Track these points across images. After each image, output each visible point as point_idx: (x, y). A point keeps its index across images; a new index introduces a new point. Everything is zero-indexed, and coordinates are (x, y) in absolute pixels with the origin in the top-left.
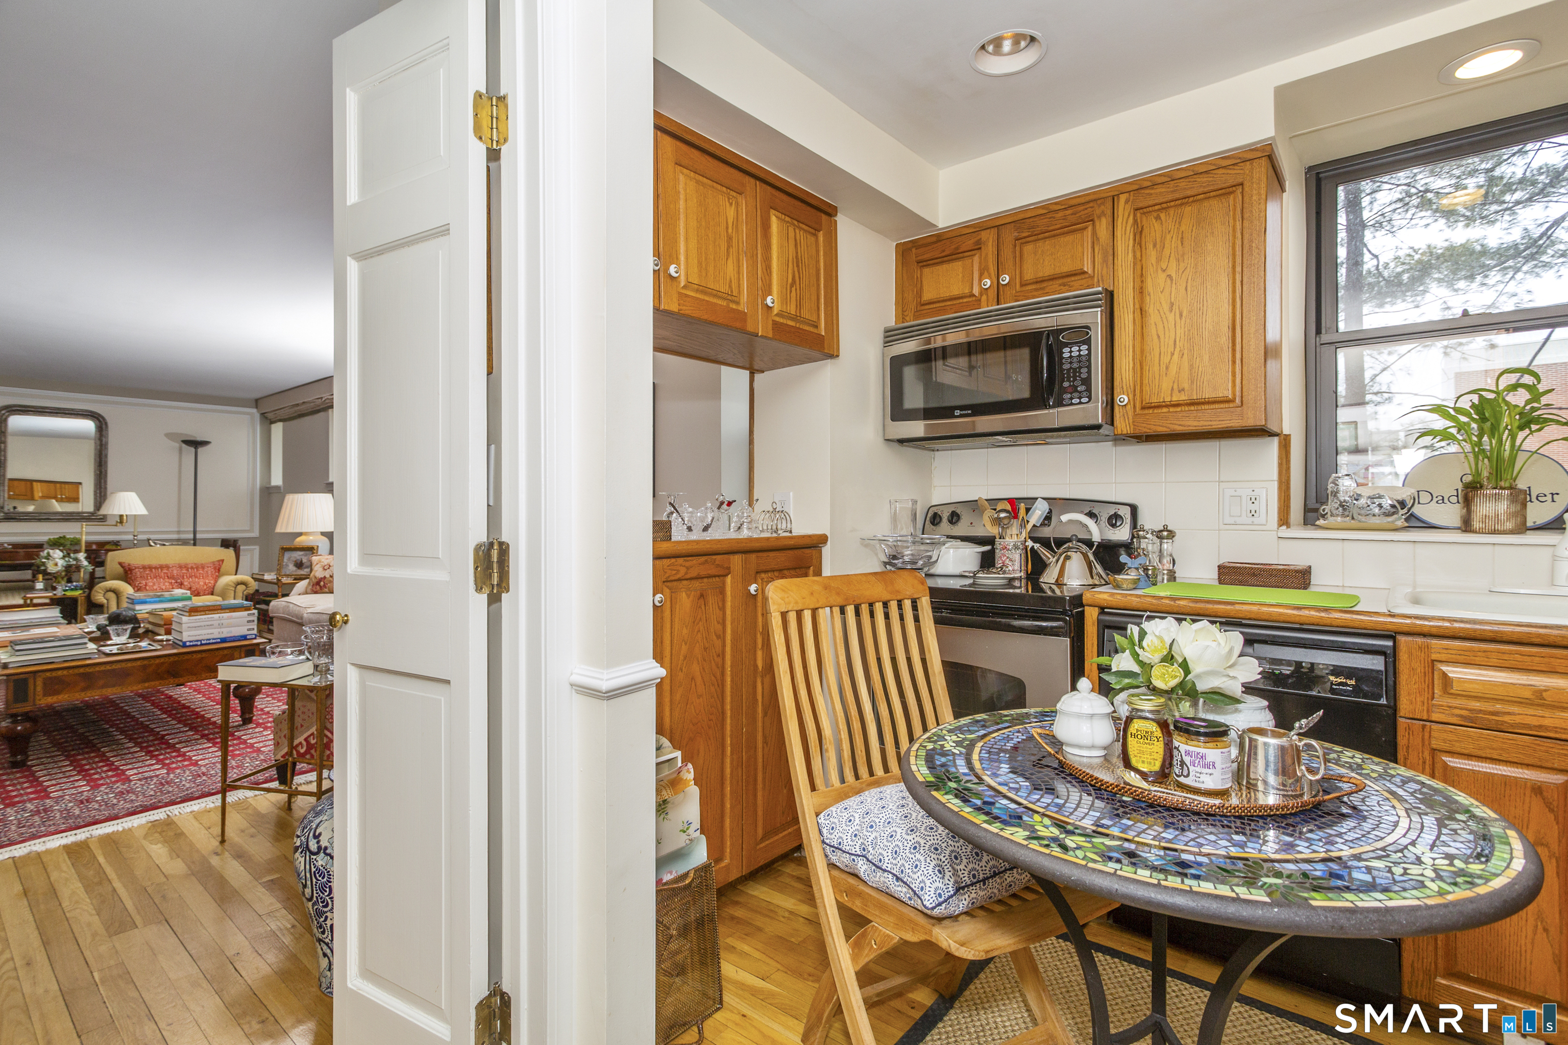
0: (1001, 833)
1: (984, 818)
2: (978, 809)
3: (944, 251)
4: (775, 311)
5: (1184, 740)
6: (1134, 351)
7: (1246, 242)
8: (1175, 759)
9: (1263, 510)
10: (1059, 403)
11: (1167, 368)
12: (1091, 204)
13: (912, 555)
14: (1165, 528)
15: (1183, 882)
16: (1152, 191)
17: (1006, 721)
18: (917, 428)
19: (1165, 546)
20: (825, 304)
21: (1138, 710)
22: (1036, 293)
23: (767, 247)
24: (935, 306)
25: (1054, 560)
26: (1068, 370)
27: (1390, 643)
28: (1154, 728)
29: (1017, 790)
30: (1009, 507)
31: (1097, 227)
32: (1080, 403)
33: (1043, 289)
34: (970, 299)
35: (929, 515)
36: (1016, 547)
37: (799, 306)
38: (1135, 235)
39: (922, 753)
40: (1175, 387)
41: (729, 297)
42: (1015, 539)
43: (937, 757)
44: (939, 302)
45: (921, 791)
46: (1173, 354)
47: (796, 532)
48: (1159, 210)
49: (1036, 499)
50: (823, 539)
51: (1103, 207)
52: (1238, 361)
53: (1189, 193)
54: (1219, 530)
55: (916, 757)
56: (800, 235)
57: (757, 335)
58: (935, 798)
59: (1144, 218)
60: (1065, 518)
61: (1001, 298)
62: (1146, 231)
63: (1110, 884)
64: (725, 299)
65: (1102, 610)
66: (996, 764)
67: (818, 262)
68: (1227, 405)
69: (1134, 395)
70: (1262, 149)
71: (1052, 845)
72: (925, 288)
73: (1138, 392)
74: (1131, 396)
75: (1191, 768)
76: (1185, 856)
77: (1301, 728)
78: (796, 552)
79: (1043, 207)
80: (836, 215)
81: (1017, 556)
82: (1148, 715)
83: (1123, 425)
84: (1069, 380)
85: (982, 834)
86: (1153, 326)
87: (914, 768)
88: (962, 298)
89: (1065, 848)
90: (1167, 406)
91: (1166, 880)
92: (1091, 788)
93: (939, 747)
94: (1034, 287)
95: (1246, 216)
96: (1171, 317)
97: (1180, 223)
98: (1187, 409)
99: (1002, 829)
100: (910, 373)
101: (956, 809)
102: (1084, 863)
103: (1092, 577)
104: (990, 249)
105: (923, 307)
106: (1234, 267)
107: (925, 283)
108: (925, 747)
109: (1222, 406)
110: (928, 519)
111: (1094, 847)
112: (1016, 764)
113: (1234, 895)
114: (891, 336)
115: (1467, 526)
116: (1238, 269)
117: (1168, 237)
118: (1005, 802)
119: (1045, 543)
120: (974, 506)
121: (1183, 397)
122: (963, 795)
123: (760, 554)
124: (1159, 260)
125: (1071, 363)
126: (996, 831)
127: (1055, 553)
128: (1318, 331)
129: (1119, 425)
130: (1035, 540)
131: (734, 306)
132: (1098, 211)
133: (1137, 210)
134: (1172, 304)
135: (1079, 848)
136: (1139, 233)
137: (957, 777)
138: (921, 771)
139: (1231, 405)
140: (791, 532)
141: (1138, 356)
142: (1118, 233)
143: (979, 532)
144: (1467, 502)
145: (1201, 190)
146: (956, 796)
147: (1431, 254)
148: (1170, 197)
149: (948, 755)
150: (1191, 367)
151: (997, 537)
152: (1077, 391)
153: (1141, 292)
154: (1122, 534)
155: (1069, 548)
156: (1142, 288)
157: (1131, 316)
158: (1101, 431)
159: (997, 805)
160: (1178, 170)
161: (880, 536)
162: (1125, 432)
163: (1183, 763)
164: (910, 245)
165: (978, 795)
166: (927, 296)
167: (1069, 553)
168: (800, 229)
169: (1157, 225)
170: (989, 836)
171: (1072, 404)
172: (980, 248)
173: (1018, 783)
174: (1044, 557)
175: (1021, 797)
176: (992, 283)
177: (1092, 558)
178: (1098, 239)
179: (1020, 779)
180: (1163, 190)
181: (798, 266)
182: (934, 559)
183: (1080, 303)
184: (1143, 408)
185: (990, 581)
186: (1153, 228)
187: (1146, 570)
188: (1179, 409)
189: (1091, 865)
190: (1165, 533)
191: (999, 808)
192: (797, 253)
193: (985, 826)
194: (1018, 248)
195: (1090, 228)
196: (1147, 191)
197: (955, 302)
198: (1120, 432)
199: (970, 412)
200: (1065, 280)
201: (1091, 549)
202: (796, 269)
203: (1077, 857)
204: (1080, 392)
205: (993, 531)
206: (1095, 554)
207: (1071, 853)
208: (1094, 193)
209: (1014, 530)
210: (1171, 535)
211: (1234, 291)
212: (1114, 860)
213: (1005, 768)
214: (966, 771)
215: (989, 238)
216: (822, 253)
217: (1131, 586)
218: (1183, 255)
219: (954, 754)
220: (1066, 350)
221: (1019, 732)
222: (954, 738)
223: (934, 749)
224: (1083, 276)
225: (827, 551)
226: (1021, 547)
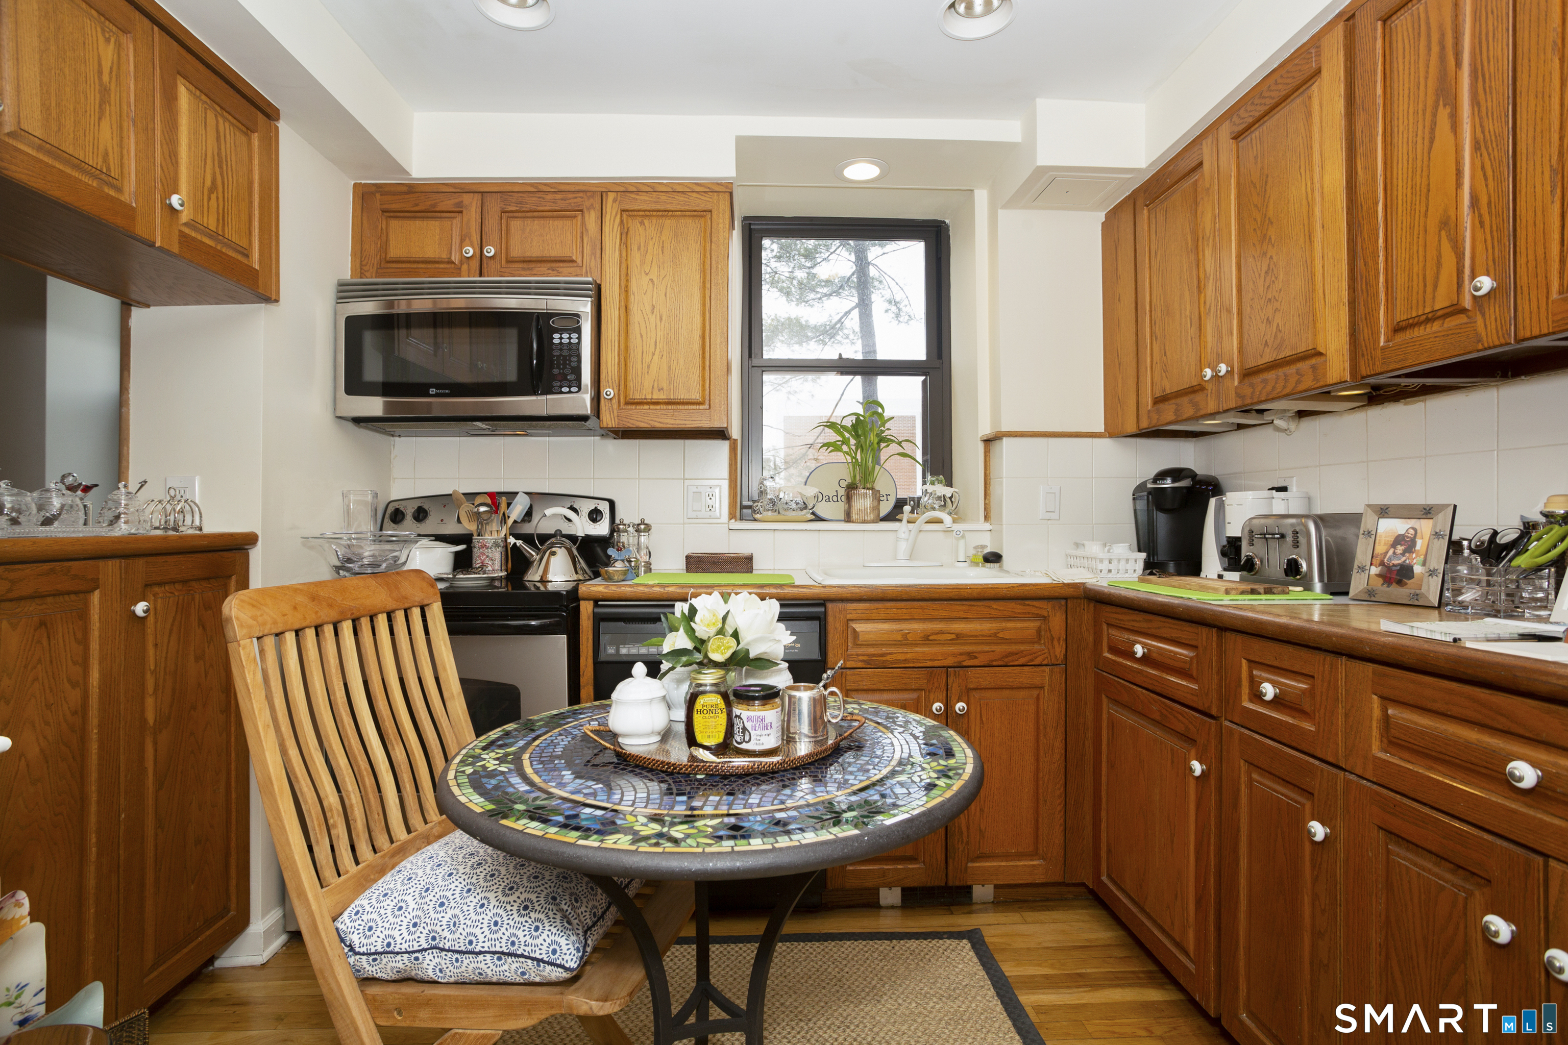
0: (603, 845)
1: (576, 834)
2: (565, 826)
3: (417, 205)
4: (184, 218)
5: (745, 707)
6: (619, 347)
7: (713, 262)
8: (736, 727)
9: (717, 505)
10: (549, 391)
11: (648, 367)
12: (581, 195)
13: (373, 556)
14: (643, 522)
15: (791, 840)
16: (637, 197)
17: (541, 727)
18: (374, 406)
19: (642, 539)
20: (260, 228)
21: (701, 685)
22: (523, 273)
23: (172, 126)
24: (404, 265)
25: (538, 557)
26: (558, 357)
27: (823, 609)
28: (717, 700)
29: (594, 795)
30: (489, 501)
31: (587, 218)
32: (570, 392)
33: (531, 269)
34: (448, 266)
35: (389, 511)
36: (496, 545)
37: (222, 219)
38: (621, 235)
39: (464, 780)
40: (656, 386)
41: (103, 176)
42: (495, 536)
43: (484, 780)
44: (409, 262)
45: (486, 823)
46: (654, 354)
47: (207, 530)
48: (643, 216)
49: (517, 493)
50: (251, 539)
51: (592, 200)
52: (707, 368)
53: (669, 207)
54: (684, 524)
55: (458, 785)
56: (225, 127)
57: (152, 245)
58: (508, 827)
59: (630, 221)
60: (549, 512)
61: (485, 271)
62: (631, 232)
63: (732, 864)
64: (96, 177)
65: (597, 602)
66: (556, 773)
67: (250, 171)
68: (698, 407)
69: (619, 390)
70: (727, 187)
71: (661, 841)
72: (392, 243)
73: (622, 387)
74: (616, 390)
75: (753, 733)
76: (779, 815)
77: (828, 678)
78: (210, 555)
79: (531, 185)
80: (278, 119)
81: (497, 555)
82: (708, 688)
83: (609, 419)
84: (558, 368)
85: (583, 852)
86: (637, 325)
87: (463, 799)
88: (438, 262)
89: (676, 841)
90: (648, 403)
91: (777, 842)
92: (663, 775)
93: (480, 769)
94: (521, 265)
95: (714, 239)
96: (652, 318)
97: (661, 232)
98: (665, 407)
99: (602, 841)
100: (369, 338)
101: (540, 833)
102: (700, 850)
103: (577, 573)
104: (472, 214)
105: (388, 264)
106: (704, 283)
107: (392, 237)
108: (463, 772)
109: (693, 407)
110: (387, 516)
111: (700, 831)
112: (578, 769)
113: (832, 837)
114: (345, 292)
115: (848, 518)
116: (708, 286)
117: (651, 243)
118: (588, 810)
119: (528, 539)
120: (445, 500)
121: (661, 396)
122: (537, 814)
123: (150, 559)
124: (643, 263)
125: (561, 350)
126: (596, 844)
127: (539, 549)
128: (750, 356)
129: (604, 419)
130: (517, 537)
131: (112, 193)
132: (587, 203)
133: (623, 211)
134: (653, 307)
135: (688, 836)
136: (625, 234)
137: (520, 798)
138: (475, 802)
139: (702, 407)
140: (201, 529)
141: (622, 353)
142: (606, 229)
143: (451, 529)
144: (849, 498)
145: (679, 207)
146: (532, 819)
147: (778, 321)
148: (653, 207)
149: (496, 775)
150: (669, 368)
151: (475, 534)
152: (567, 379)
153: (626, 290)
154: (602, 529)
155: (553, 543)
156: (627, 287)
157: (617, 313)
158: (588, 423)
159: (583, 816)
160: (659, 183)
161: (329, 534)
162: (610, 426)
163: (744, 729)
164: (374, 189)
165: (556, 811)
166: (395, 251)
167: (554, 549)
168: (225, 119)
169: (641, 229)
170: (590, 853)
171: (562, 393)
172: (461, 212)
173: (590, 787)
174: (528, 555)
175: (602, 801)
176: (474, 252)
177: (576, 553)
178: (587, 230)
179: (590, 783)
180: (647, 198)
181: (221, 167)
182: (402, 560)
183: (572, 290)
184: (627, 403)
185: (469, 581)
186: (640, 232)
187: (630, 562)
188: (658, 407)
189: (708, 850)
190: (642, 527)
191: (586, 819)
192: (220, 149)
193: (581, 842)
194: (504, 221)
195: (579, 218)
196: (633, 196)
197: (429, 266)
198: (605, 426)
199: (447, 391)
200: (554, 265)
201: (575, 544)
202: (217, 170)
203: (691, 846)
204: (570, 381)
205: (469, 526)
206: (578, 549)
207: (683, 844)
208: (584, 184)
209: (494, 526)
210: (648, 528)
211: (704, 305)
212: (724, 838)
213: (567, 775)
214: (527, 788)
215: (472, 204)
216: (256, 162)
217: (622, 577)
218: (664, 262)
219: (503, 773)
220: (556, 336)
221: (560, 735)
222: (493, 755)
223: (475, 772)
224: (571, 264)
225: (256, 556)
226: (502, 544)
